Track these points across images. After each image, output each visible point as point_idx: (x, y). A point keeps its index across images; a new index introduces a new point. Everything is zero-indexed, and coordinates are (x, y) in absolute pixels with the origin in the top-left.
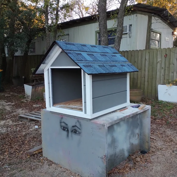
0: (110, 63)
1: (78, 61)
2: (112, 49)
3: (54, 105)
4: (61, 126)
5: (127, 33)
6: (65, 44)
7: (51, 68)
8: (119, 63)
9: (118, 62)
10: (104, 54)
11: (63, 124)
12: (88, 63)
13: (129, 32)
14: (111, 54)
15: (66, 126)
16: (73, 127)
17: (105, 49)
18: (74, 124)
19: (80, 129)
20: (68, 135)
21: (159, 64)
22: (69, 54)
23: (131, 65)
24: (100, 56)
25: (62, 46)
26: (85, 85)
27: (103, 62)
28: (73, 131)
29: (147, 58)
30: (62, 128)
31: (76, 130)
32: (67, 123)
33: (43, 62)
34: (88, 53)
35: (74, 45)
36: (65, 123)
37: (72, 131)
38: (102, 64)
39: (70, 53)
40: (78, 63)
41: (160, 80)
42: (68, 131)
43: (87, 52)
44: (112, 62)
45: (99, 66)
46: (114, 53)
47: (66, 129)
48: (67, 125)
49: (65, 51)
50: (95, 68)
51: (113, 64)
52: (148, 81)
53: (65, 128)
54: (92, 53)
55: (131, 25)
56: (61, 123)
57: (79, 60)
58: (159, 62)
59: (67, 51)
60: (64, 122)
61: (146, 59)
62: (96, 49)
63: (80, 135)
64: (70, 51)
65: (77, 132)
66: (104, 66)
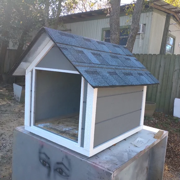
0: (124, 69)
1: (77, 64)
2: (124, 50)
3: (36, 124)
4: (40, 159)
5: (140, 34)
6: (58, 34)
7: (36, 70)
8: (135, 70)
9: (133, 68)
10: (115, 56)
11: (43, 156)
12: (93, 67)
13: (142, 32)
14: (124, 56)
15: (47, 160)
16: (58, 163)
17: (116, 48)
18: (60, 160)
19: (68, 170)
20: (49, 175)
21: (176, 72)
22: (63, 51)
23: (150, 74)
24: (110, 57)
25: (53, 36)
26: (85, 102)
27: (114, 67)
28: (58, 170)
29: (162, 64)
30: (42, 161)
31: (61, 169)
32: (49, 156)
33: (24, 60)
34: (93, 51)
35: (73, 37)
36: (46, 156)
37: (55, 170)
38: (113, 71)
39: (66, 49)
40: (78, 66)
41: (176, 92)
42: (49, 168)
43: (91, 49)
44: (126, 68)
45: (109, 73)
46: (127, 55)
47: (47, 165)
48: (49, 158)
49: (58, 44)
50: (103, 77)
51: (128, 71)
52: (161, 92)
53: (46, 162)
54: (99, 52)
55: (145, 25)
56: (40, 153)
57: (79, 61)
58: (176, 70)
59: (62, 45)
60: (44, 154)
61: (160, 65)
62: (105, 48)
63: (68, 179)
64: (65, 45)
65: (64, 174)
66: (116, 74)
